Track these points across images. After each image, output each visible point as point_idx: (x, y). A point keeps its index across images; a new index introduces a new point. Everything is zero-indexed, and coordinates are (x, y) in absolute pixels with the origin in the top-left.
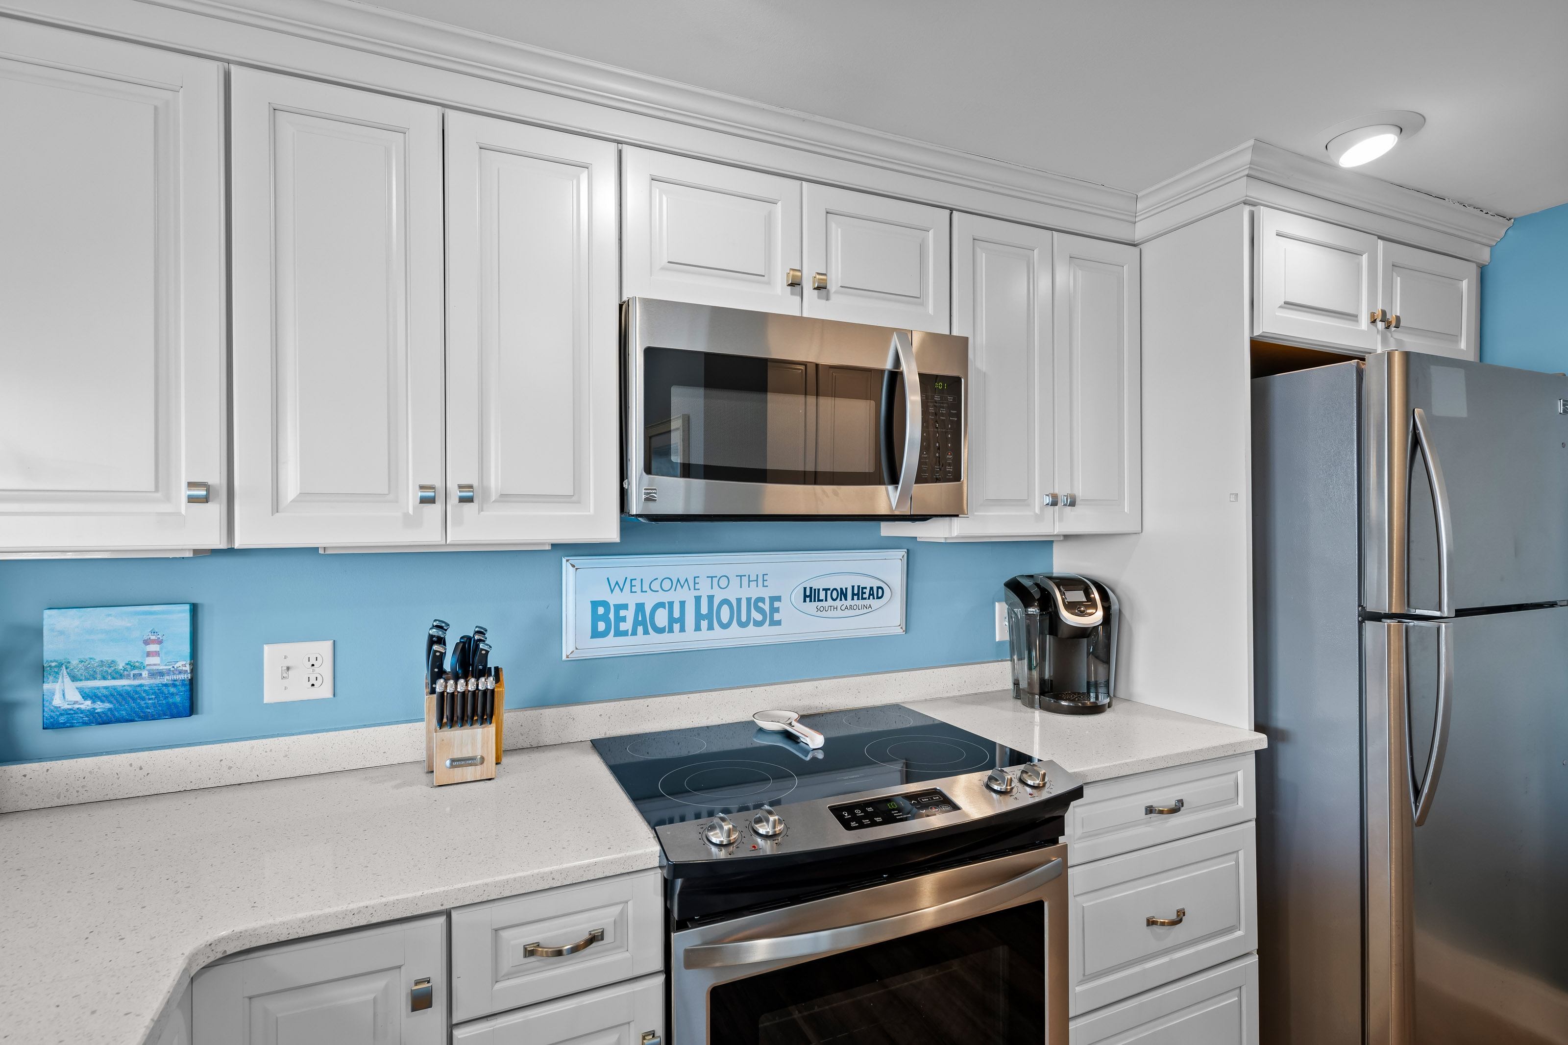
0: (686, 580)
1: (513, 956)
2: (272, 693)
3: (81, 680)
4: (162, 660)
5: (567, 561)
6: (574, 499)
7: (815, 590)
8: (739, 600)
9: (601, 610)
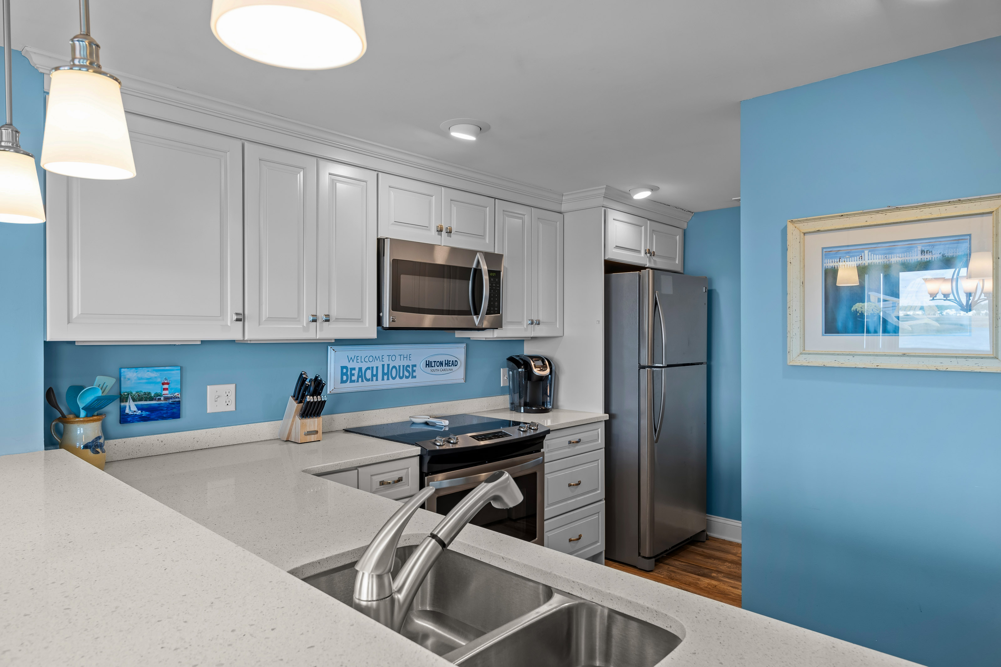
0: (379, 357)
1: (376, 485)
2: (210, 409)
3: (137, 401)
4: (169, 392)
5: (331, 348)
6: (361, 320)
7: (430, 362)
8: (399, 366)
9: (345, 371)
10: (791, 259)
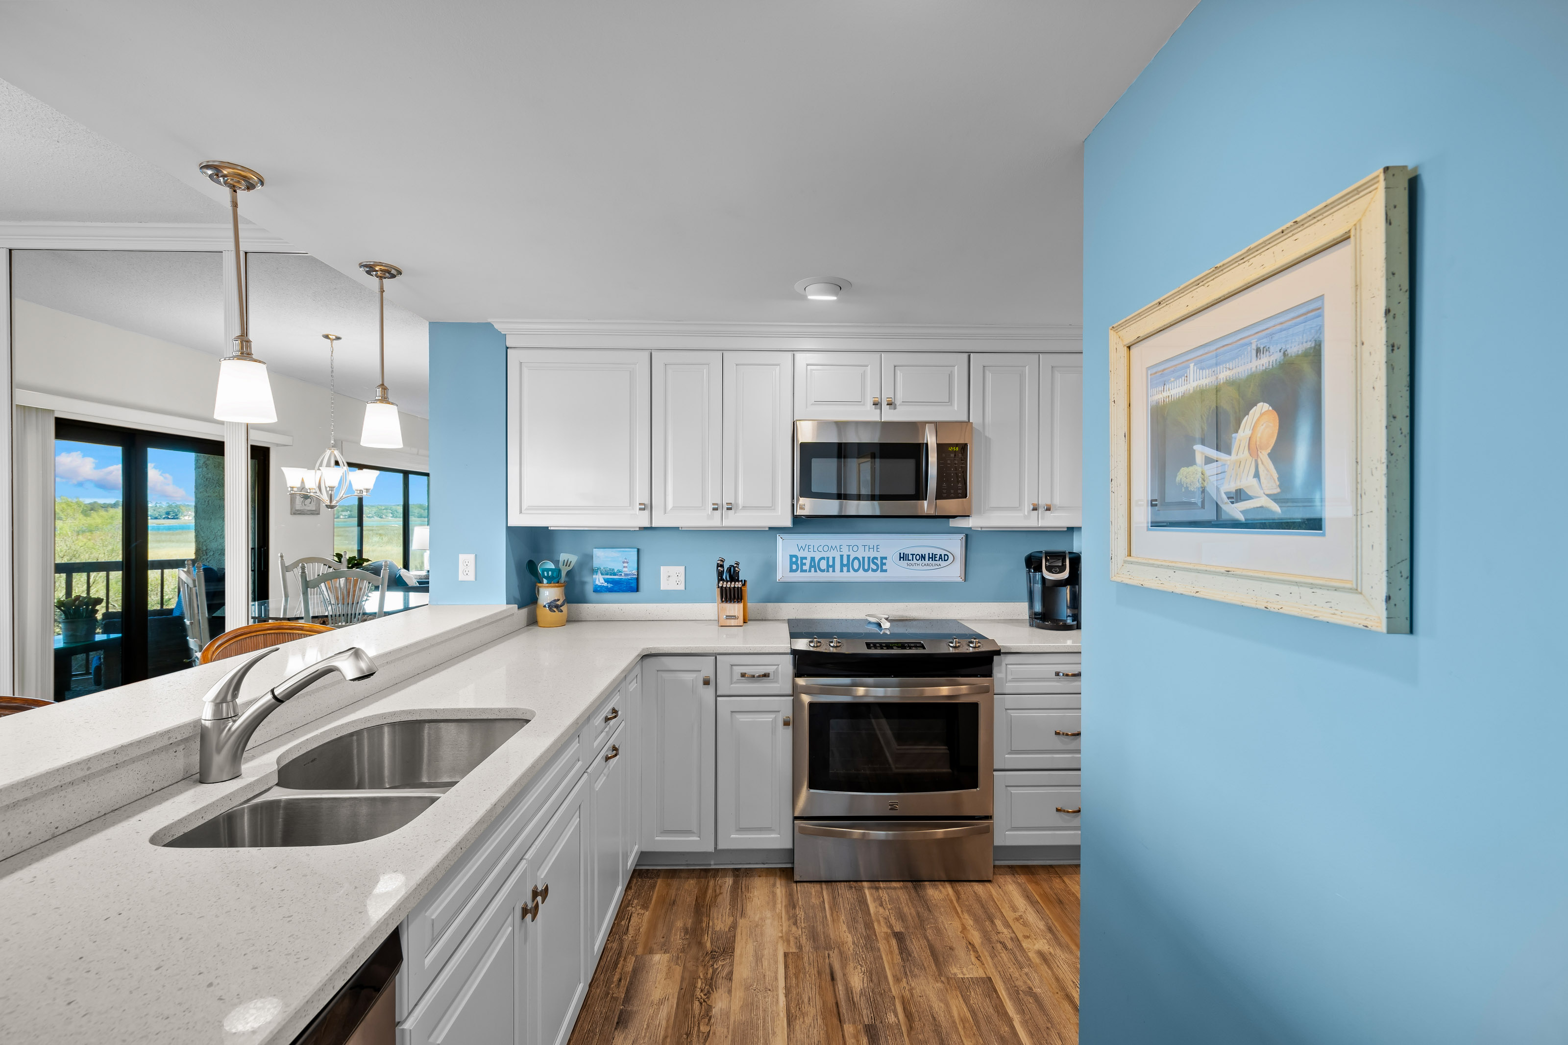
1: (737, 676)
2: (664, 586)
3: (604, 575)
4: (628, 570)
5: (776, 535)
6: (773, 508)
7: (906, 554)
8: (863, 558)
9: (794, 559)
10: (1116, 394)
